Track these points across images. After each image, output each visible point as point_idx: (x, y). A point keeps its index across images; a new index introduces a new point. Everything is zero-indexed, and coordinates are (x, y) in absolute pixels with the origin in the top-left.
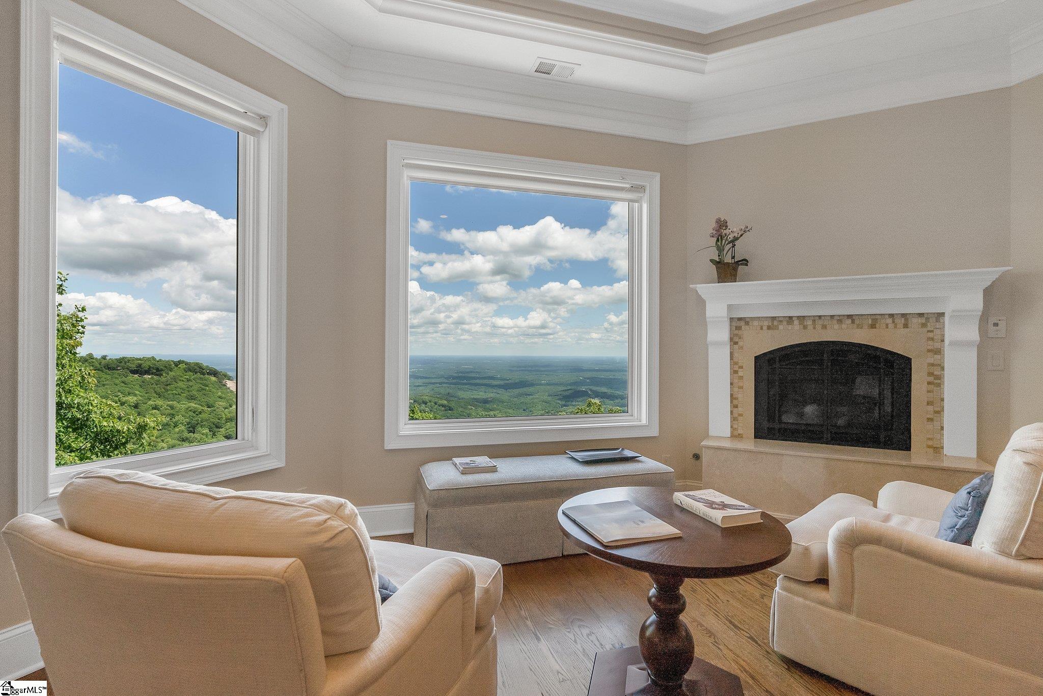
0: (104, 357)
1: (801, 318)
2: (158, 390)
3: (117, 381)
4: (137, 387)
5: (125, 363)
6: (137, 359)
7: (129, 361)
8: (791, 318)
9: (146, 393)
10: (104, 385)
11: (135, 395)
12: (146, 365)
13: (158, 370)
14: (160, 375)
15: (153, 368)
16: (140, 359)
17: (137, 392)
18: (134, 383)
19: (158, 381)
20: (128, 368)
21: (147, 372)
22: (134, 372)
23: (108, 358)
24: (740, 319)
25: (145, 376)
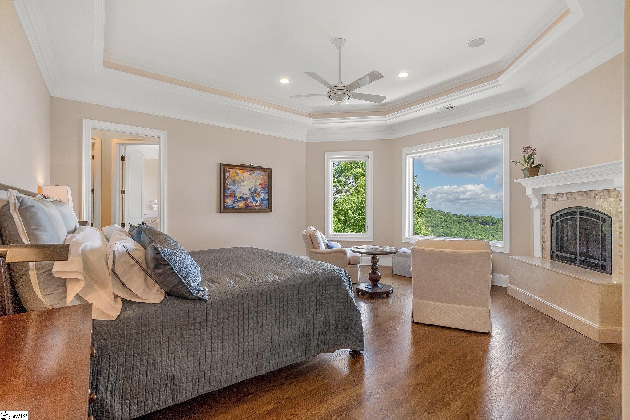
0: (468, 216)
1: (567, 194)
2: (493, 234)
3: (473, 228)
4: (482, 231)
5: (477, 219)
6: (482, 217)
7: (478, 218)
8: (563, 193)
9: (487, 235)
10: (467, 229)
11: (482, 236)
12: (487, 220)
13: (493, 223)
14: (494, 226)
15: (490, 222)
16: (484, 217)
17: (482, 234)
18: (481, 229)
19: (493, 229)
20: (478, 222)
21: (487, 224)
22: (481, 224)
23: (469, 216)
24: (545, 195)
25: (486, 226)
